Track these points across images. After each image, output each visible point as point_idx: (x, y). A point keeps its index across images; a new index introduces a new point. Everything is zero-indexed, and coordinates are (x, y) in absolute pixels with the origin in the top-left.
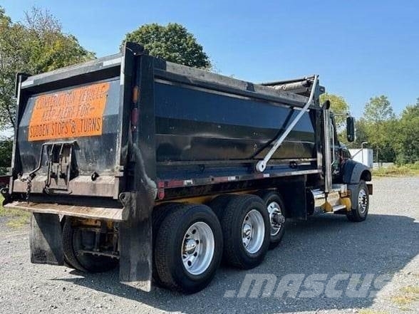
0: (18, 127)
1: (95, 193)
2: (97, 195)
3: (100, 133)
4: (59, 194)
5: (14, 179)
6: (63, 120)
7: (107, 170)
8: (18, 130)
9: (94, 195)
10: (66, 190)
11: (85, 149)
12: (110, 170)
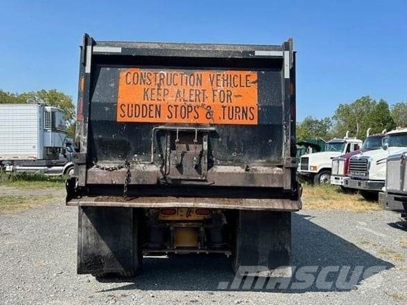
0: (90, 102)
1: (252, 183)
2: (257, 185)
3: (255, 122)
4: (190, 185)
5: (87, 168)
6: (188, 103)
7: (260, 161)
8: (90, 106)
9: (251, 185)
10: (205, 181)
11: (228, 137)
12: (264, 161)
